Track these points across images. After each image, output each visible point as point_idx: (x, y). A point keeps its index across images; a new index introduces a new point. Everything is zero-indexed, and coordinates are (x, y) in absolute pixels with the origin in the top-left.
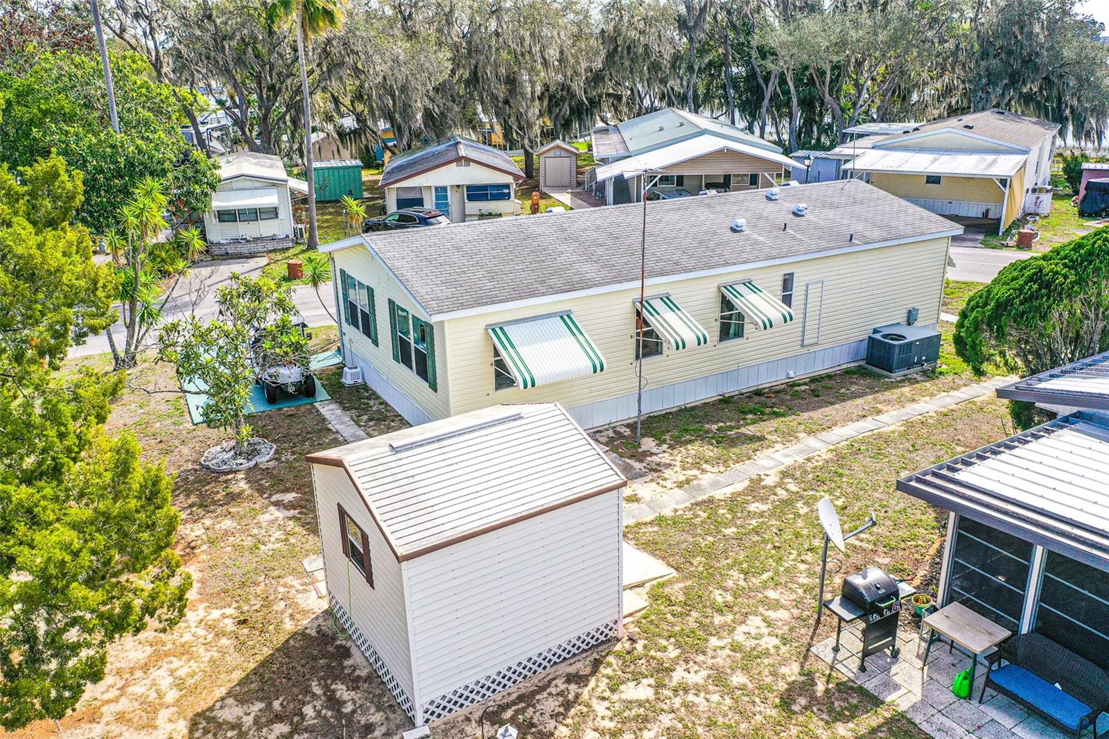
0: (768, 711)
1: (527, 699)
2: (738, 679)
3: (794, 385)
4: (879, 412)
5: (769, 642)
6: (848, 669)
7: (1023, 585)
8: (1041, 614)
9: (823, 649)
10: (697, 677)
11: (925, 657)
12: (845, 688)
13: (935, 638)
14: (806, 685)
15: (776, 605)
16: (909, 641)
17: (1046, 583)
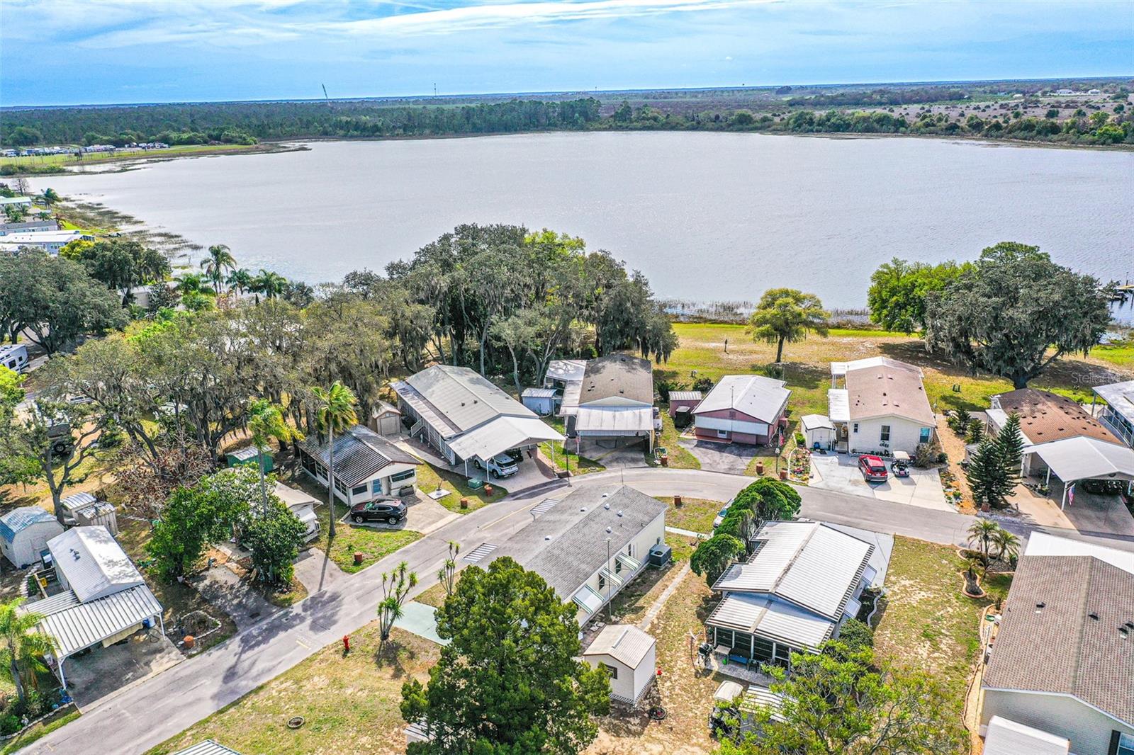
0: (694, 679)
1: (649, 692)
2: (684, 675)
3: (635, 580)
4: (667, 586)
5: (685, 666)
6: (703, 666)
7: (750, 644)
8: (736, 644)
9: (696, 663)
10: (677, 678)
11: (716, 659)
12: (705, 670)
13: (716, 654)
14: (697, 672)
15: (681, 657)
16: (712, 656)
17: (755, 643)
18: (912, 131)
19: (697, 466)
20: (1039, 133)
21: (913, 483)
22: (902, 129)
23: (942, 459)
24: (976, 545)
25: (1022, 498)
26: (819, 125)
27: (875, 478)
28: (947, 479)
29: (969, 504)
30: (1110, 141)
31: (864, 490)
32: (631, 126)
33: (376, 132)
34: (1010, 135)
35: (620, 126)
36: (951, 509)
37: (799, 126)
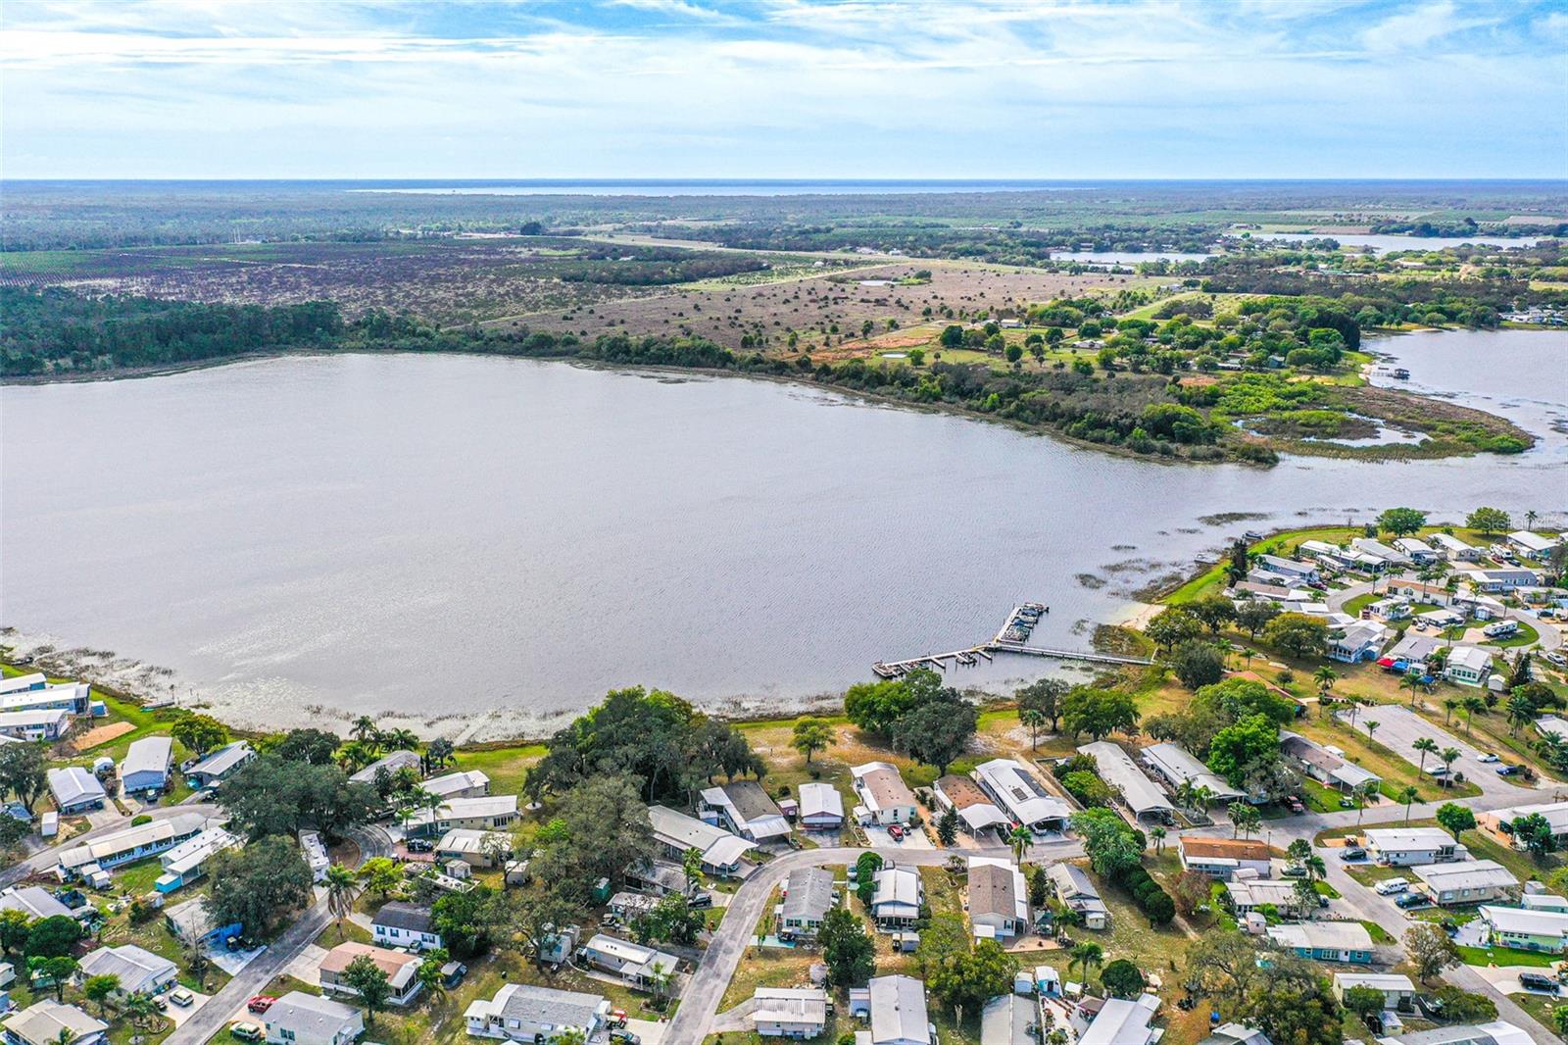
8: (888, 921)
18: (740, 368)
19: (817, 846)
20: (867, 383)
21: (914, 838)
22: (729, 364)
23: (922, 822)
24: (950, 865)
25: (960, 838)
26: (637, 354)
27: (898, 838)
28: (926, 831)
29: (939, 844)
30: (930, 400)
31: (895, 845)
32: (396, 344)
33: (32, 368)
34: (840, 382)
35: (382, 345)
36: (934, 848)
37: (615, 355)
